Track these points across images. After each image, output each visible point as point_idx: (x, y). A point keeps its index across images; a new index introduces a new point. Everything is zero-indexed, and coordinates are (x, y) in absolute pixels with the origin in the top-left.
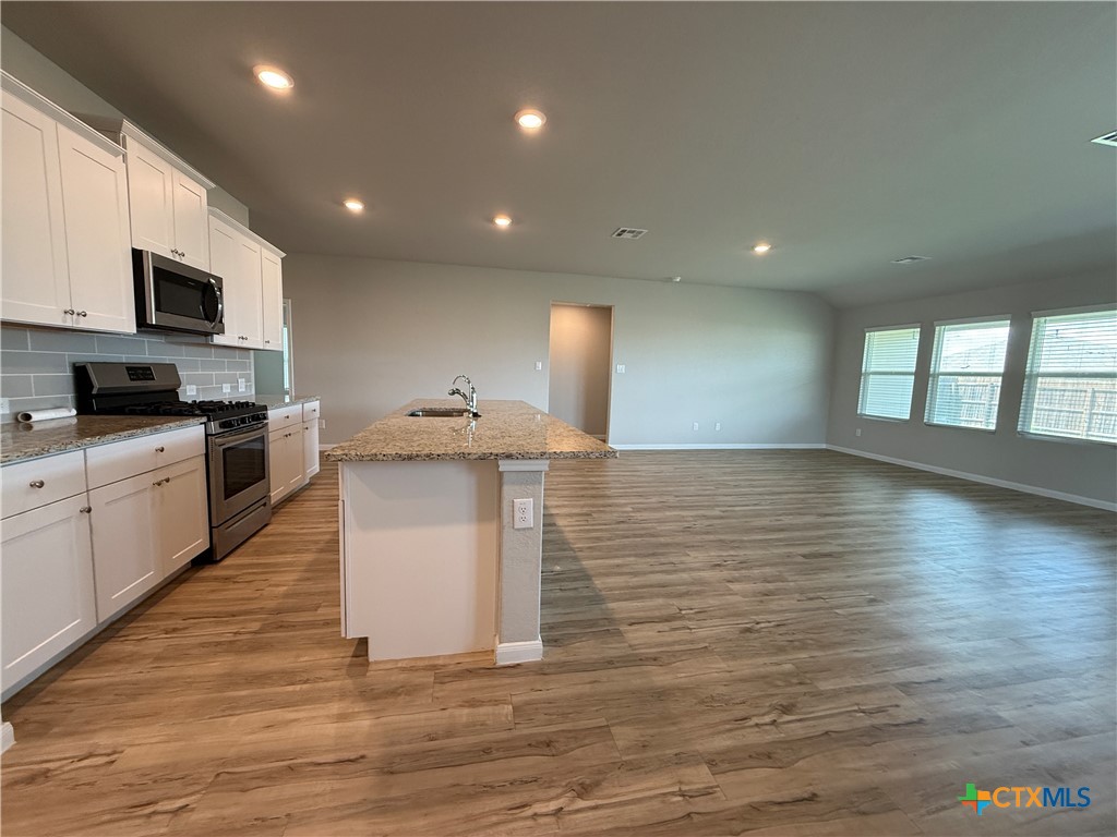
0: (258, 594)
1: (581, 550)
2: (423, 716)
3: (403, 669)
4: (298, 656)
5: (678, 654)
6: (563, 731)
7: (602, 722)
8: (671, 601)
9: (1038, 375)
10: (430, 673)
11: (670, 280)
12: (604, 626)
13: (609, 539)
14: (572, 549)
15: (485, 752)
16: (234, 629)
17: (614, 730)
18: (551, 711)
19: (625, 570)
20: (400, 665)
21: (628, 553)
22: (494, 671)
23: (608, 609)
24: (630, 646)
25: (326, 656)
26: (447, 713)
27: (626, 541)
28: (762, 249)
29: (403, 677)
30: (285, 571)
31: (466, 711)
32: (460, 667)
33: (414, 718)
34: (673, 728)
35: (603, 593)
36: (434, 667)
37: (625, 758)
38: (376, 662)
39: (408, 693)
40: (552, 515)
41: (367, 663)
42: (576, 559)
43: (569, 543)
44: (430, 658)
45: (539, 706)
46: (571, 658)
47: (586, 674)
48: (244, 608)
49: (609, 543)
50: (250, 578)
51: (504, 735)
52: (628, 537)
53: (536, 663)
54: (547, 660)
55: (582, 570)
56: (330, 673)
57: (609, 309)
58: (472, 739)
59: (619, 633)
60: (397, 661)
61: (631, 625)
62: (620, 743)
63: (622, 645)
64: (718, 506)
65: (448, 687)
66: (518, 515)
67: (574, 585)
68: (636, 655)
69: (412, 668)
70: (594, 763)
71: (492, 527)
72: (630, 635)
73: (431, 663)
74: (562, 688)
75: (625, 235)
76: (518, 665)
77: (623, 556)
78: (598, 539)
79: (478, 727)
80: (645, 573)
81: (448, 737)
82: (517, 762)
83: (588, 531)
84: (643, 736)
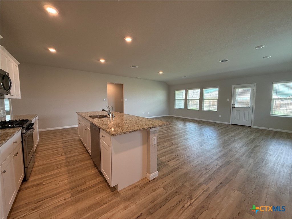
0: (58, 186)
2: (145, 198)
3: (129, 190)
4: (95, 198)
5: (182, 165)
6: (177, 189)
7: (181, 184)
8: (171, 155)
9: (205, 99)
10: (136, 188)
11: (137, 78)
12: (163, 164)
15: (166, 200)
16: (62, 198)
17: (185, 184)
18: (171, 185)
20: (127, 189)
22: (150, 182)
24: (172, 166)
25: (104, 195)
26: (150, 195)
28: (161, 73)
29: (131, 191)
30: (60, 176)
31: (154, 193)
32: (142, 184)
33: (144, 199)
34: (194, 180)
36: (136, 186)
37: (192, 189)
38: (121, 191)
39: (136, 195)
41: (118, 192)
44: (133, 184)
45: (167, 185)
46: (164, 173)
47: (170, 175)
48: (58, 191)
50: (49, 181)
51: (166, 195)
53: (158, 177)
54: (159, 175)
56: (110, 199)
57: (122, 84)
58: (161, 198)
59: (167, 165)
60: (125, 188)
61: (168, 162)
62: (188, 186)
63: (170, 167)
64: (161, 132)
65: (144, 189)
66: (153, 141)
68: (175, 168)
69: (131, 188)
70: (188, 192)
71: (146, 146)
72: (170, 164)
73: (135, 185)
74: (168, 180)
75: (133, 67)
76: (155, 178)
79: (160, 195)
81: (156, 200)
82: (174, 199)
84: (190, 183)
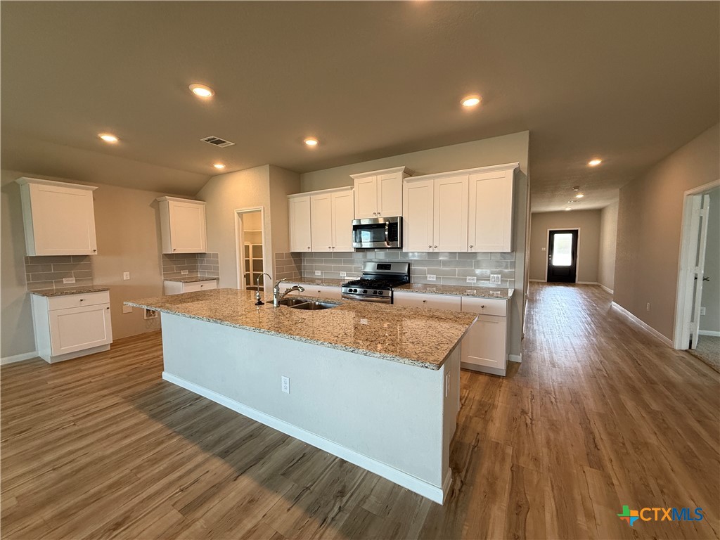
1: (170, 437)
13: (139, 469)
14: (179, 433)
19: (120, 435)
21: (114, 458)
23: (133, 405)
27: (115, 476)
35: (138, 412)
40: (243, 471)
42: (170, 426)
43: (187, 438)
49: (138, 461)
52: (110, 487)
55: (160, 420)
67: (161, 408)
77: (120, 450)
78: (154, 461)
80: (98, 441)
83: (173, 468)
